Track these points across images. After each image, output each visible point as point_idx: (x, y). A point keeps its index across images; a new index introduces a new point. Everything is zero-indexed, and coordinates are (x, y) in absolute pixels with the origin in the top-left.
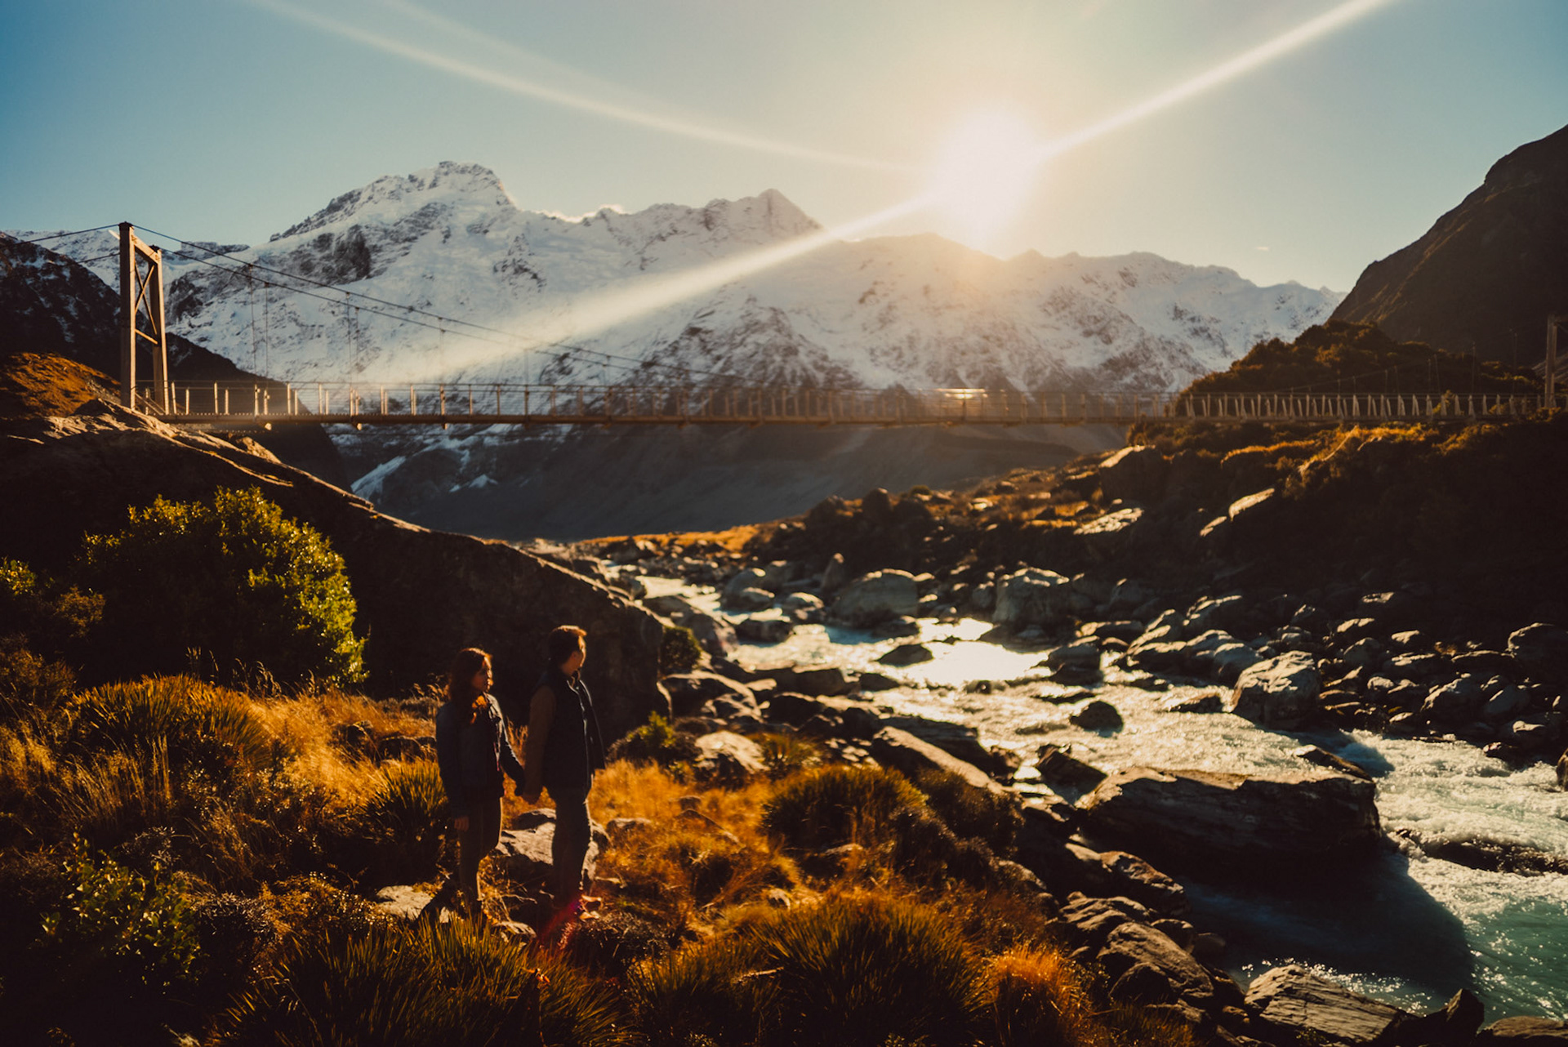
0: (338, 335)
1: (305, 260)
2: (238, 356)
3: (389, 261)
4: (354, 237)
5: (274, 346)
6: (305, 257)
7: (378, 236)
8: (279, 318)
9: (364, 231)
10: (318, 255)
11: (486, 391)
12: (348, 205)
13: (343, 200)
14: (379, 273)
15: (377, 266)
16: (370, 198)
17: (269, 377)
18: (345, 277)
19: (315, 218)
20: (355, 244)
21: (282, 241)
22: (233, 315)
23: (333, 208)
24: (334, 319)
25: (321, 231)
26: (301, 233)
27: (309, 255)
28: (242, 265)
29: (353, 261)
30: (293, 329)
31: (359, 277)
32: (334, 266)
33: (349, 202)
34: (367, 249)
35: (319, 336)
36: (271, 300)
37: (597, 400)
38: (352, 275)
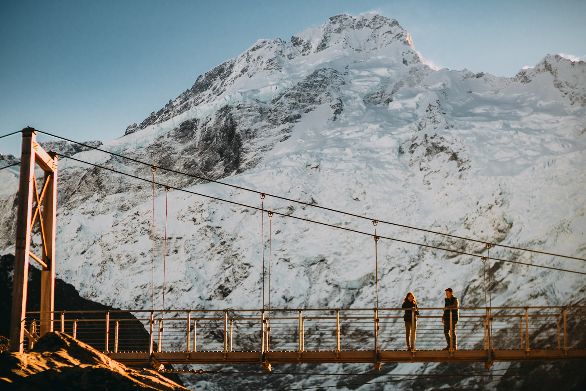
0: (198, 250)
1: (164, 155)
2: (81, 281)
3: (264, 149)
4: (223, 122)
5: (122, 267)
6: (164, 150)
7: (252, 118)
8: (130, 230)
9: (235, 112)
10: (180, 148)
11: (388, 317)
12: (217, 82)
13: (211, 76)
14: (251, 165)
15: (248, 157)
16: (244, 71)
17: (115, 306)
18: (210, 173)
19: (178, 102)
20: (223, 130)
21: (139, 133)
22: (80, 229)
23: (199, 88)
24: (194, 229)
25: (185, 117)
26: (161, 121)
27: (169, 148)
28: (92, 167)
29: (221, 152)
30: (145, 243)
31: (227, 172)
32: (198, 160)
33: (218, 78)
34: (238, 136)
35: (176, 251)
36: (122, 208)
37: (543, 328)
38: (219, 169)
